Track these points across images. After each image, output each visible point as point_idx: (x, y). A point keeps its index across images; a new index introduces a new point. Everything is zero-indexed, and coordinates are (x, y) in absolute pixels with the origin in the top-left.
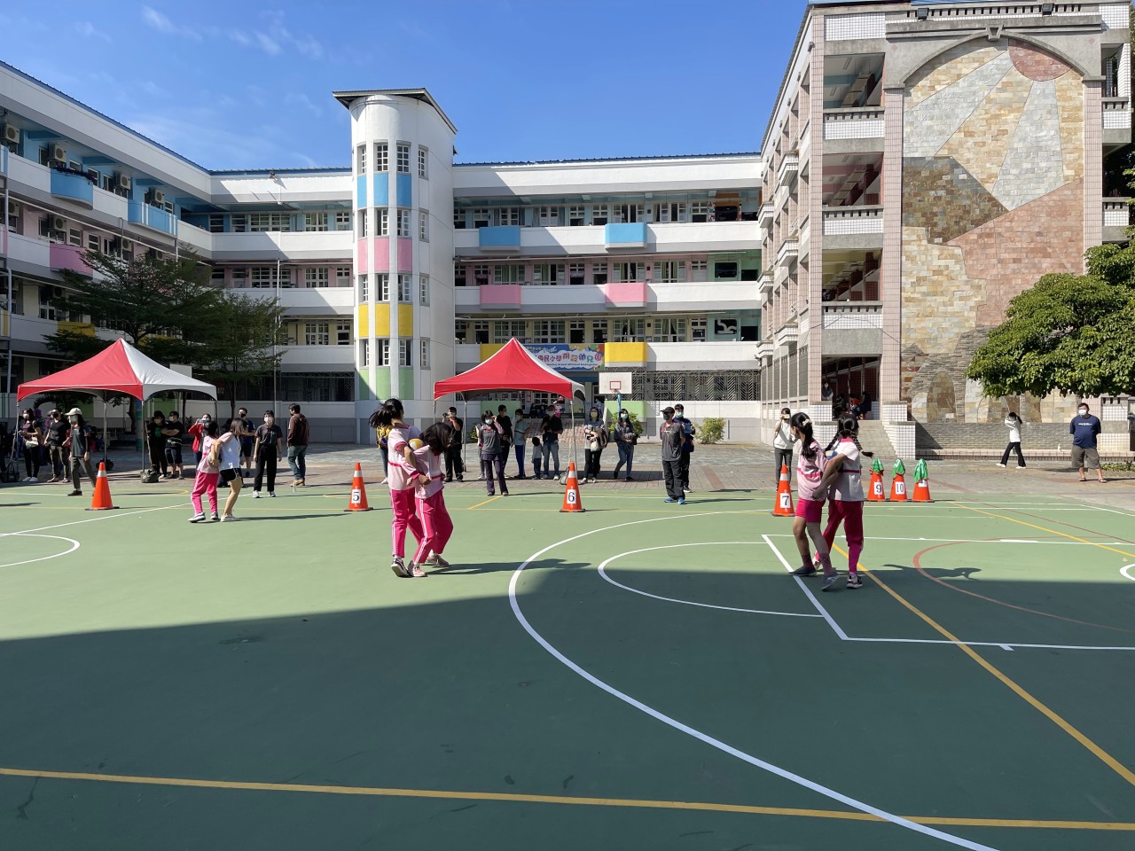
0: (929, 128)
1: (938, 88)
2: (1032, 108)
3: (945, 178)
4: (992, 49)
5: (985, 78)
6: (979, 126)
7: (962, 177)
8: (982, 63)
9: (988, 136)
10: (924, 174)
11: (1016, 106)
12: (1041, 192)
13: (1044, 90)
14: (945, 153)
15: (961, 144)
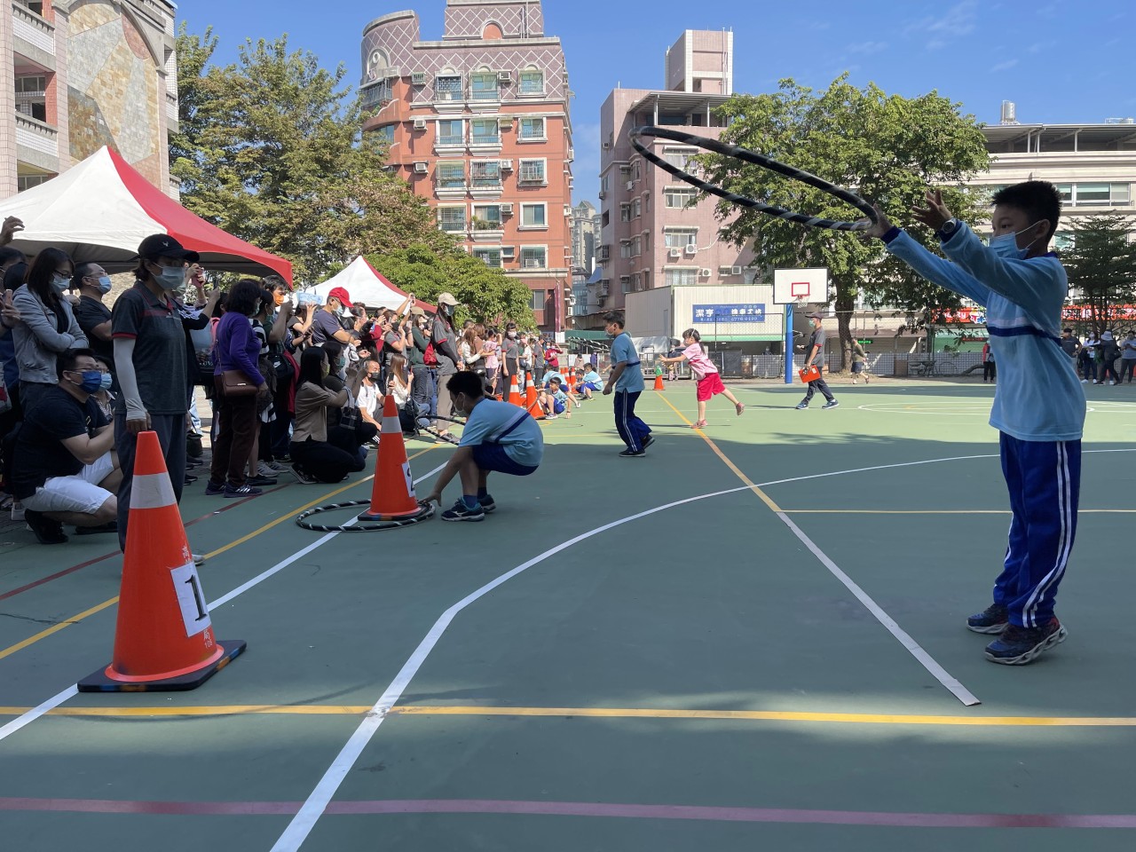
0: (82, 63)
1: (86, 28)
2: (134, 79)
3: (93, 118)
4: (112, 9)
5: (110, 35)
6: (107, 78)
7: (101, 122)
8: (108, 21)
9: (112, 92)
10: (81, 108)
11: (125, 69)
12: (141, 156)
13: (138, 67)
14: (90, 93)
15: (100, 89)
